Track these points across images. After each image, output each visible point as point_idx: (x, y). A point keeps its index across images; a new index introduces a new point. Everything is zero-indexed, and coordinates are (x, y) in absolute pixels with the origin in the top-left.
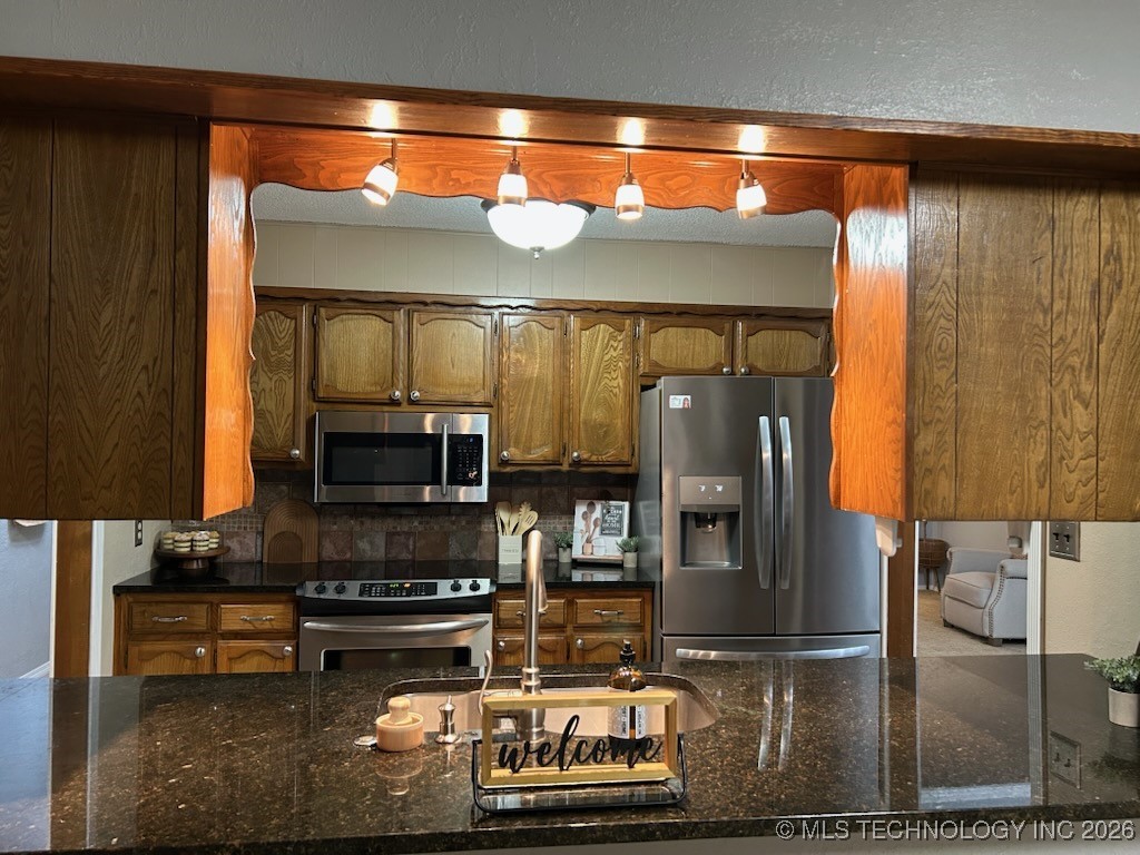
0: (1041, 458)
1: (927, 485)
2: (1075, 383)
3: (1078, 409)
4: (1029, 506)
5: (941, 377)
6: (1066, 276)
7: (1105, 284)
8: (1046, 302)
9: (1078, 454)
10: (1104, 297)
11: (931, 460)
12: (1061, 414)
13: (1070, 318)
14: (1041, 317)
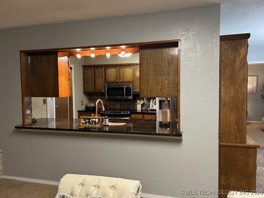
0: (160, 88)
1: (143, 92)
2: (165, 77)
3: (166, 81)
4: (158, 95)
5: (145, 77)
6: (164, 61)
7: (170, 61)
8: (161, 65)
9: (166, 87)
10: (170, 63)
11: (143, 89)
12: (163, 82)
13: (164, 67)
14: (160, 67)
